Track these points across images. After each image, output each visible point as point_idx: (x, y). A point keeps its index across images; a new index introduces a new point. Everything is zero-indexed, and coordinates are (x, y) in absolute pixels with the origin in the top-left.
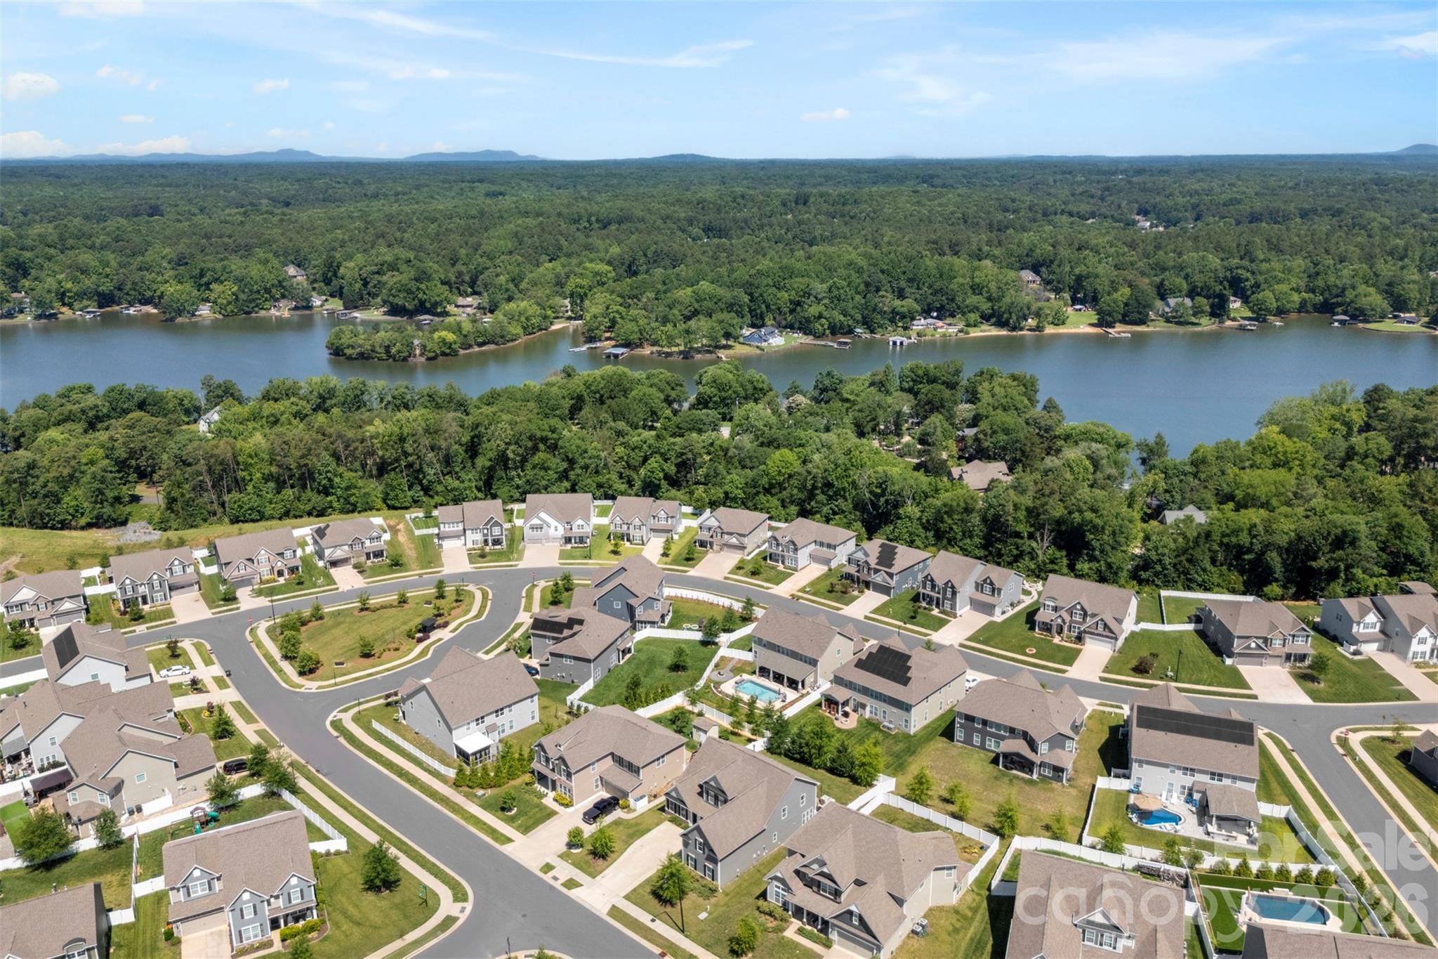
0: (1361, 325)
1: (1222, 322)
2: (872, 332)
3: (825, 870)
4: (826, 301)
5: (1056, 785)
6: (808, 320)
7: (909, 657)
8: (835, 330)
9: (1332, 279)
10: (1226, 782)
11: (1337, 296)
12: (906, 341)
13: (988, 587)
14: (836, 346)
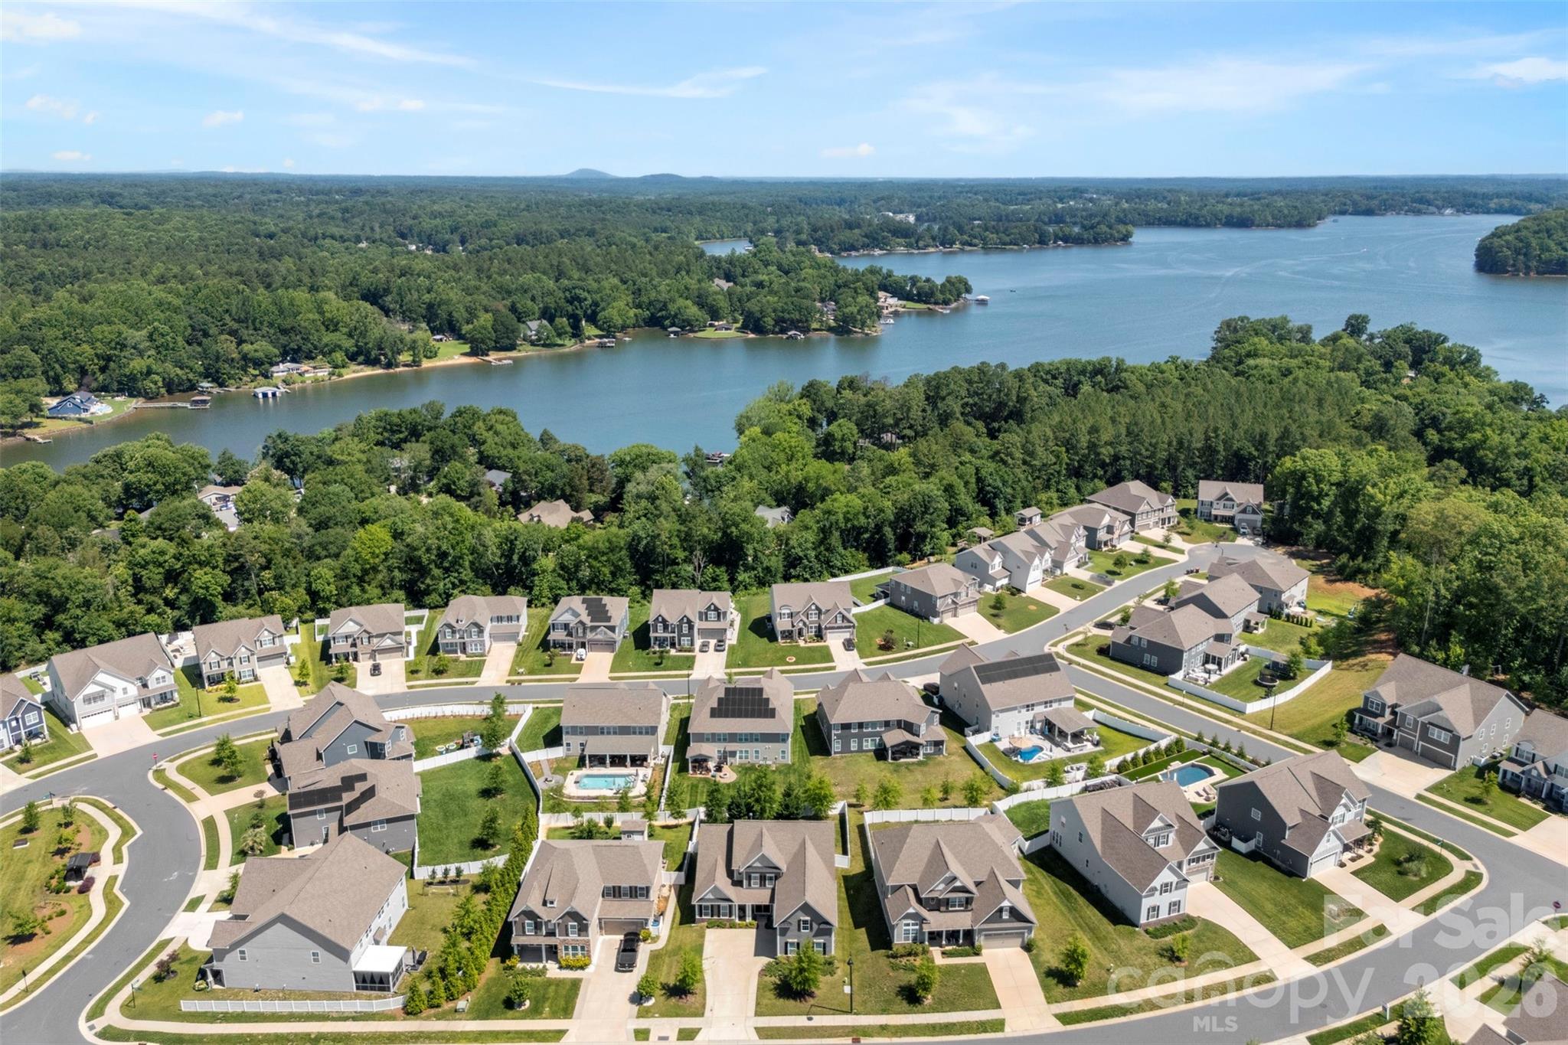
0: (691, 335)
1: (582, 342)
2: (221, 385)
3: (958, 884)
4: (152, 352)
5: (940, 758)
6: (132, 378)
7: (761, 690)
8: (172, 387)
9: (653, 295)
10: (1055, 705)
11: (661, 310)
12: (270, 391)
13: (712, 614)
14: (188, 405)
